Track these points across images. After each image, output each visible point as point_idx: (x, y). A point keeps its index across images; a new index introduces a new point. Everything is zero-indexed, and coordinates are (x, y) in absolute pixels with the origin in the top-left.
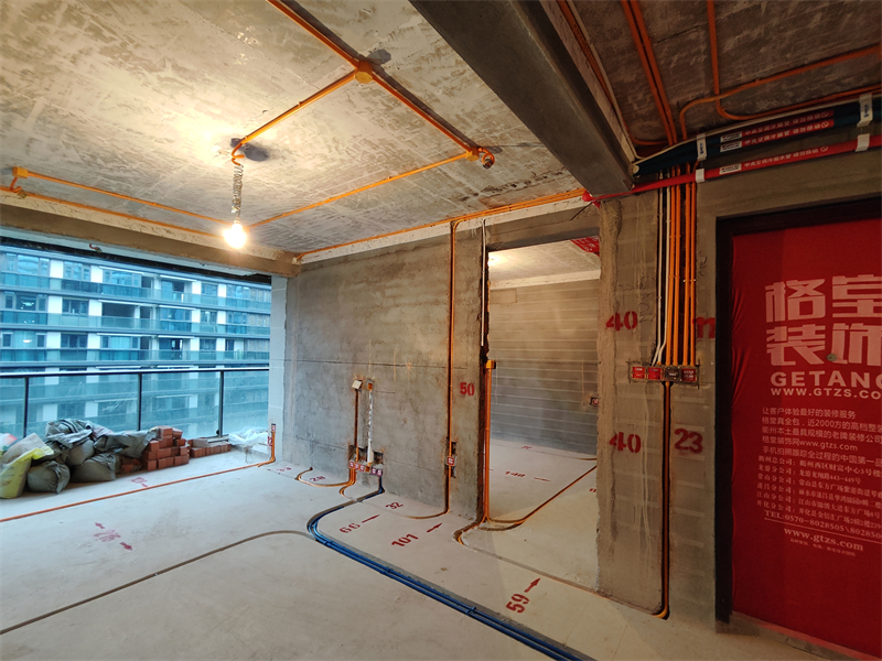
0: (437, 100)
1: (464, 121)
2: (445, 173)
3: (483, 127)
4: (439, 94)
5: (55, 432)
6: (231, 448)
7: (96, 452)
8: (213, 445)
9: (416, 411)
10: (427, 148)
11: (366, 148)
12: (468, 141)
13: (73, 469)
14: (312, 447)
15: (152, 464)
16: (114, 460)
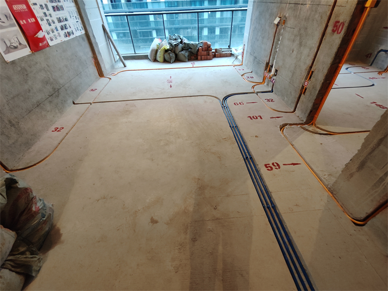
5: (171, 39)
6: (231, 55)
7: (183, 50)
8: (224, 53)
9: (301, 44)
13: (176, 55)
14: (254, 60)
15: (199, 57)
16: (187, 54)
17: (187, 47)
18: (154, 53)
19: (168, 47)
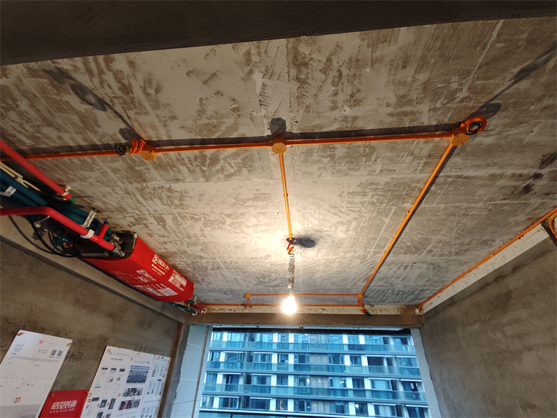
0: (355, 118)
1: (405, 114)
2: (459, 177)
3: (434, 100)
4: (348, 111)
10: (405, 165)
11: (358, 199)
12: (437, 127)
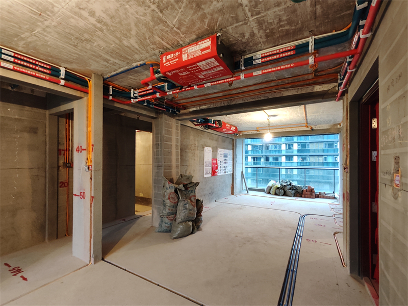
5: (282, 182)
7: (290, 189)
8: (327, 196)
13: (285, 192)
15: (303, 196)
16: (293, 192)
17: (293, 188)
18: (269, 188)
19: (279, 186)
